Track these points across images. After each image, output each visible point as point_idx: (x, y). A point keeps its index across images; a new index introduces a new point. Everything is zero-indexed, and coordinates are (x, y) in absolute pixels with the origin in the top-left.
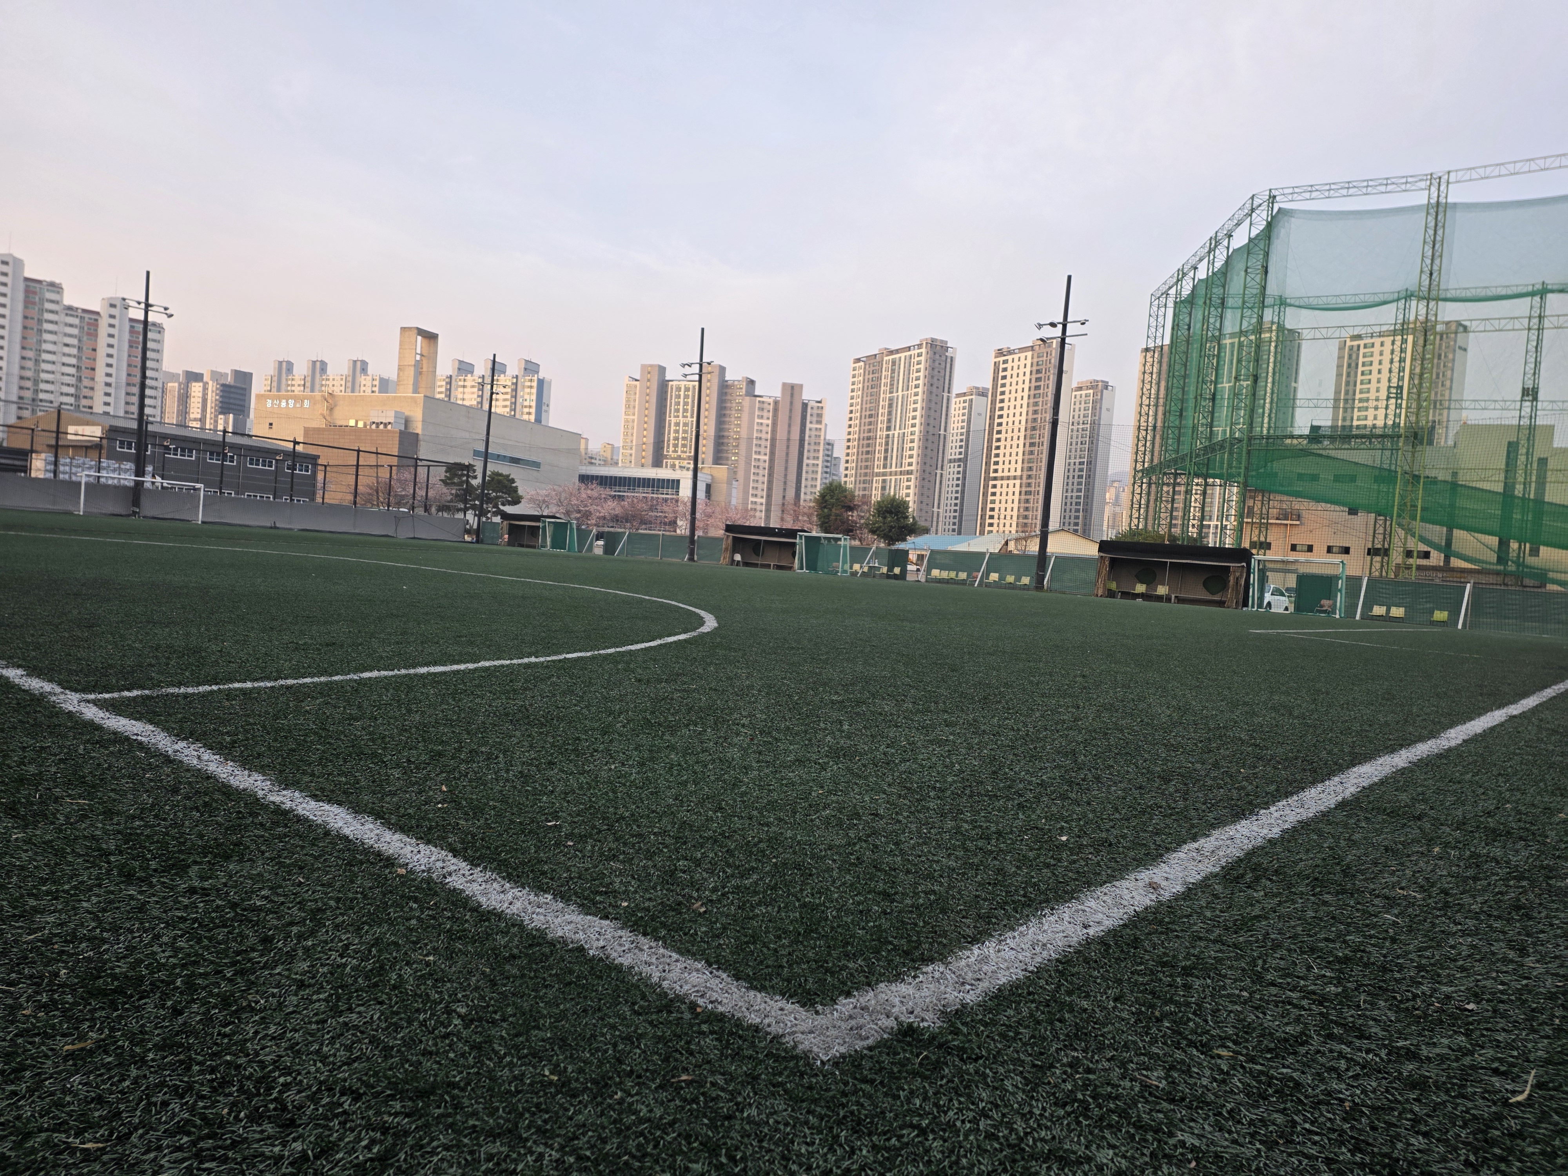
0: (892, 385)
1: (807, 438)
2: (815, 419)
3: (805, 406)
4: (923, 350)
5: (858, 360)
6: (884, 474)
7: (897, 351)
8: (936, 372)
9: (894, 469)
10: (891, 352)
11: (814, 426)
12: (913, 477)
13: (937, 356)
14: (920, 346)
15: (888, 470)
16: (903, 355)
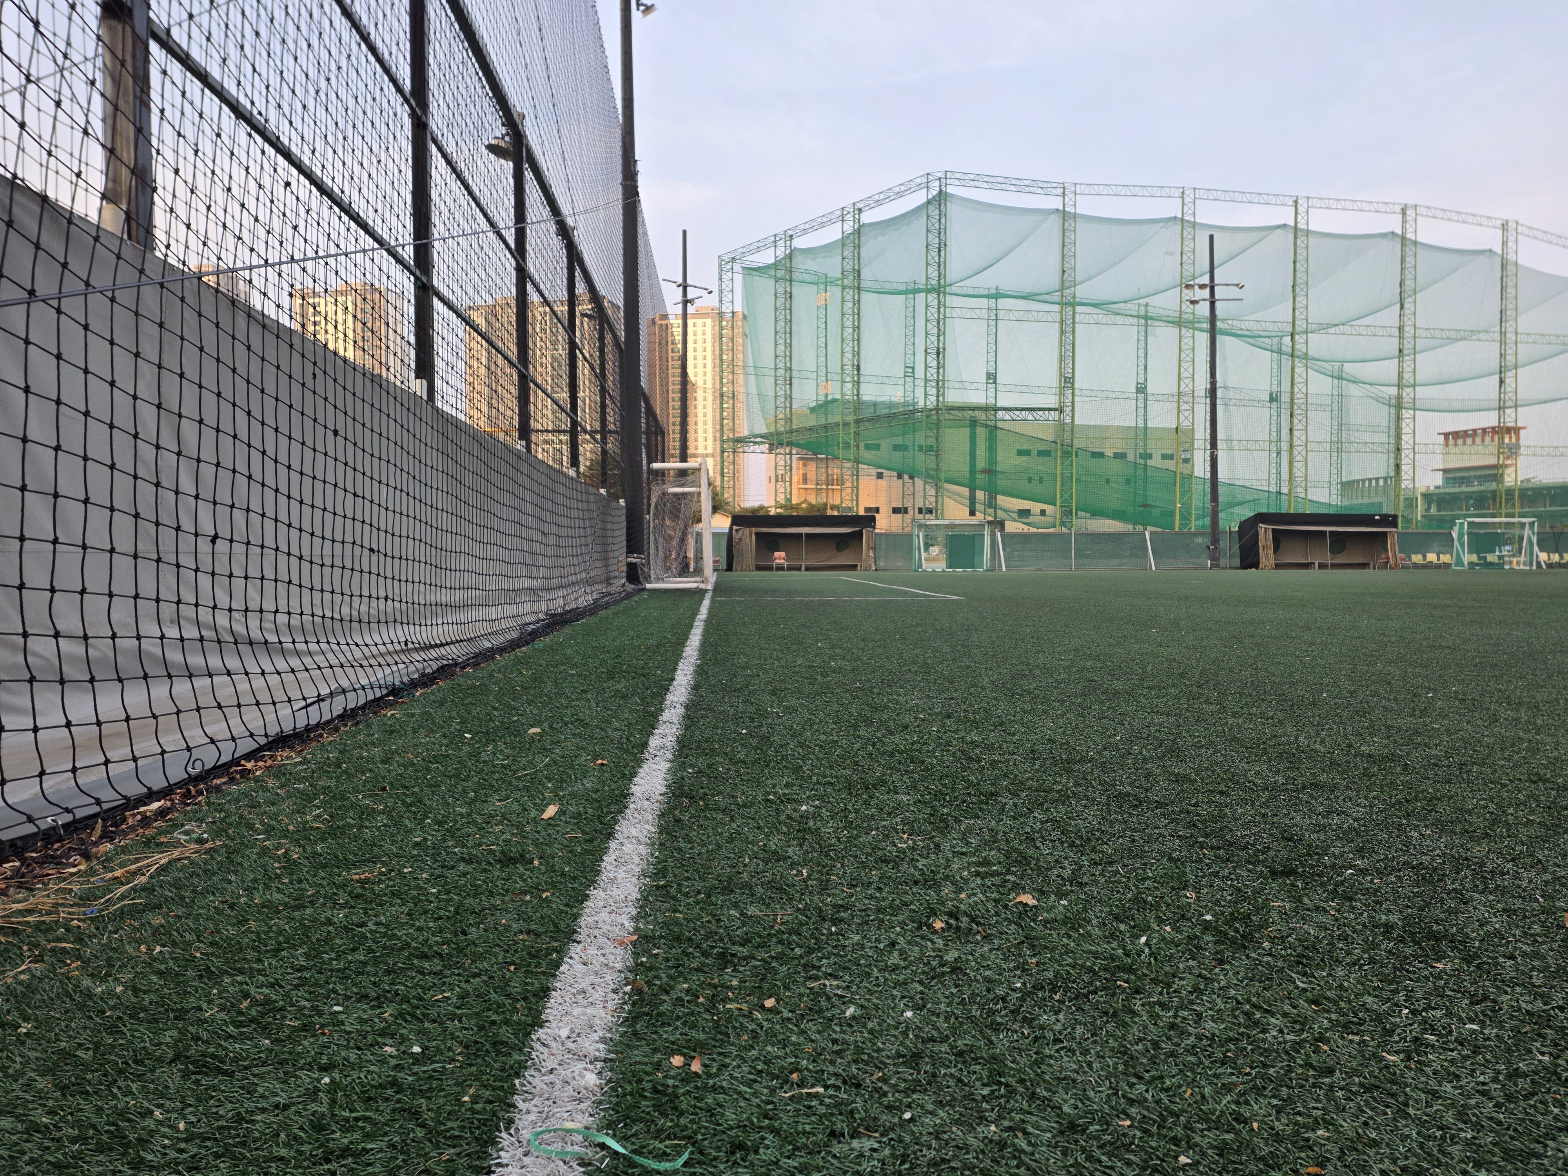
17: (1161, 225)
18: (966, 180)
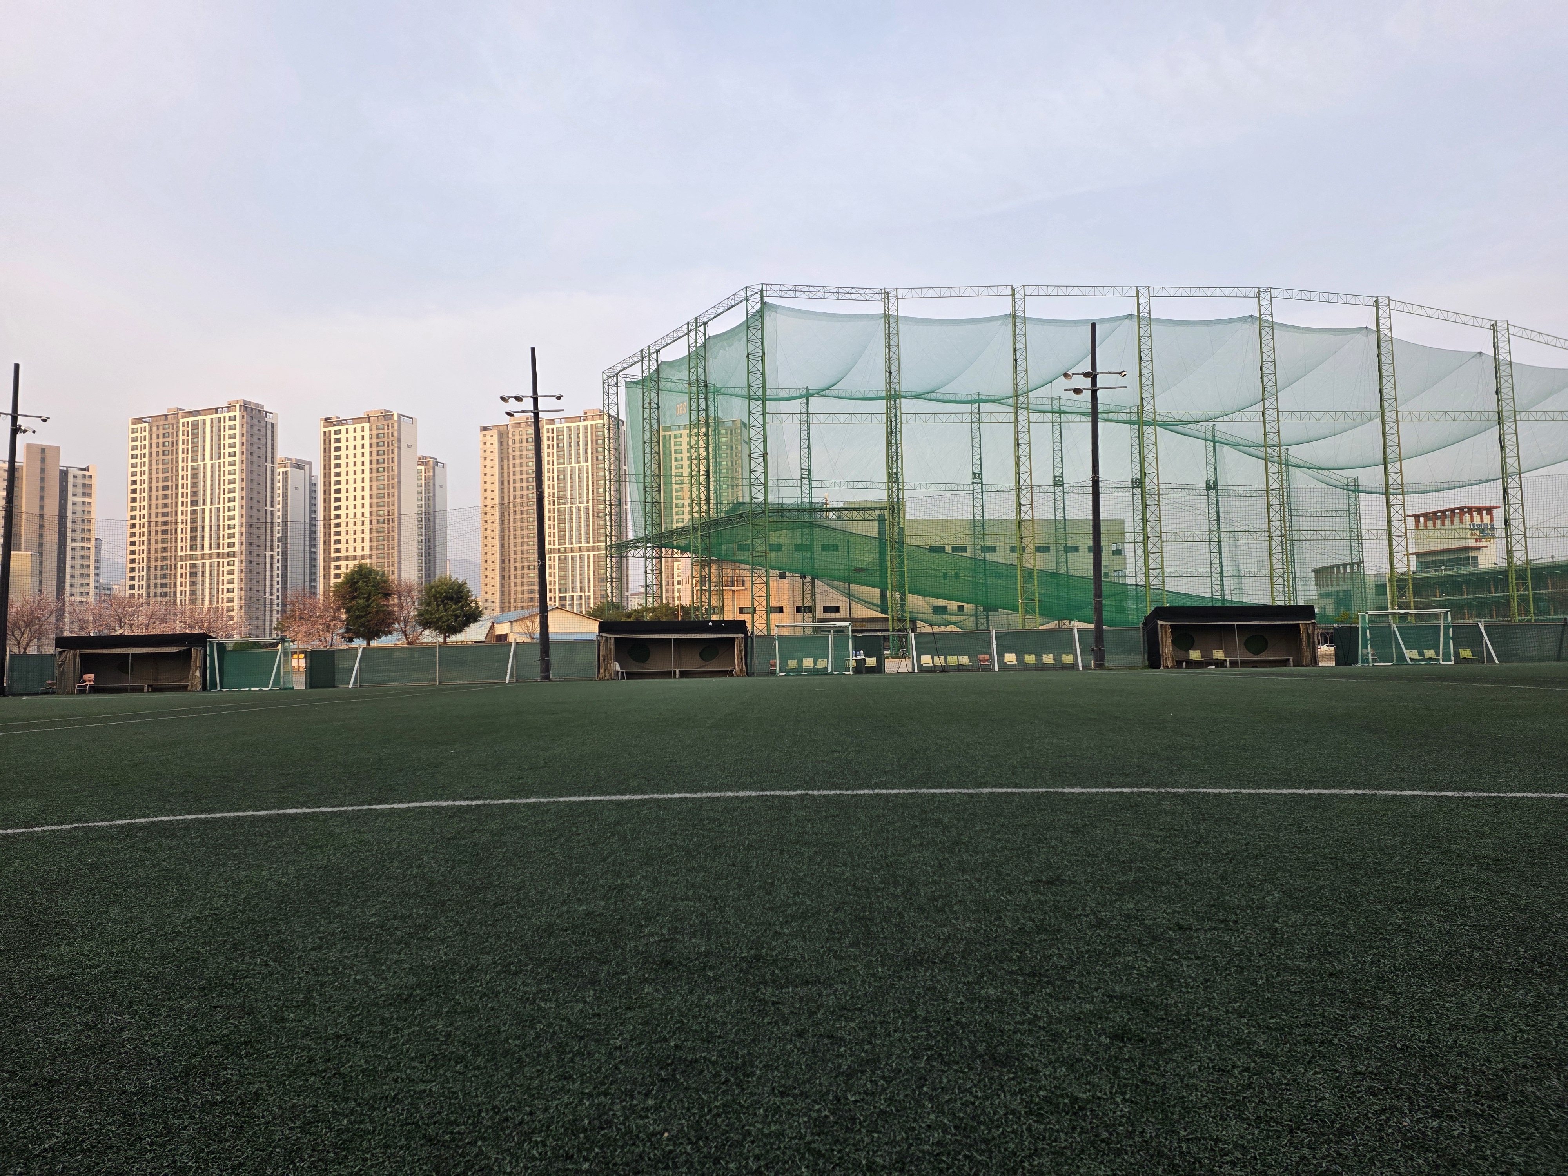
0: (195, 452)
1: (69, 514)
2: (80, 490)
3: (64, 474)
4: (237, 413)
5: (140, 420)
6: (192, 558)
7: (198, 413)
8: (255, 439)
9: (207, 550)
10: (191, 414)
11: (79, 499)
12: (236, 560)
13: (255, 421)
14: (230, 408)
15: (199, 552)
16: (208, 418)
17: (1000, 322)
18: (781, 290)
